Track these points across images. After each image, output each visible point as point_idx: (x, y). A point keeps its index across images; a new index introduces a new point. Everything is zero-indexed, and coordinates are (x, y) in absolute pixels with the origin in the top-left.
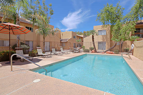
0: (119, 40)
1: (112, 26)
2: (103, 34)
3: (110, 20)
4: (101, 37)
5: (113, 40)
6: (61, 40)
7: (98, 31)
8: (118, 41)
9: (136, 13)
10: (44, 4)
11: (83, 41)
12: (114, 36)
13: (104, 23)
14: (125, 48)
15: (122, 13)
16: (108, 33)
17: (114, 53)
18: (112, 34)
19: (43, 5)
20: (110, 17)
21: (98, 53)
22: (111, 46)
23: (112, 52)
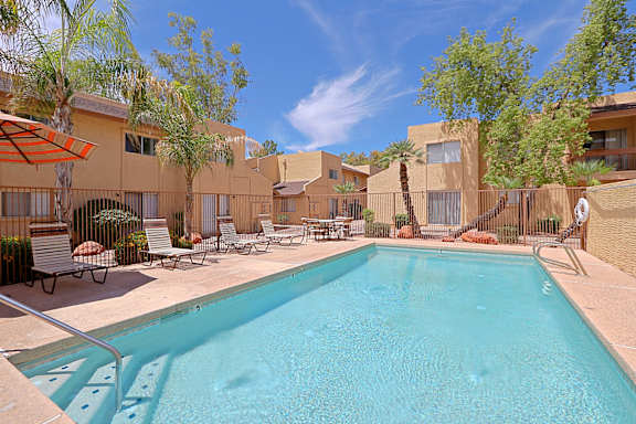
0: (517, 181)
1: (484, 123)
2: (447, 161)
3: (474, 100)
4: (441, 170)
5: (491, 184)
6: (280, 188)
7: (428, 145)
8: (512, 184)
9: (588, 65)
10: (207, 43)
11: (365, 190)
12: (495, 164)
13: (451, 114)
14: (543, 216)
15: (528, 67)
16: (468, 155)
17: (494, 236)
18: (485, 155)
19: (204, 50)
20: (477, 86)
21: (425, 237)
22: (482, 207)
23: (485, 235)
